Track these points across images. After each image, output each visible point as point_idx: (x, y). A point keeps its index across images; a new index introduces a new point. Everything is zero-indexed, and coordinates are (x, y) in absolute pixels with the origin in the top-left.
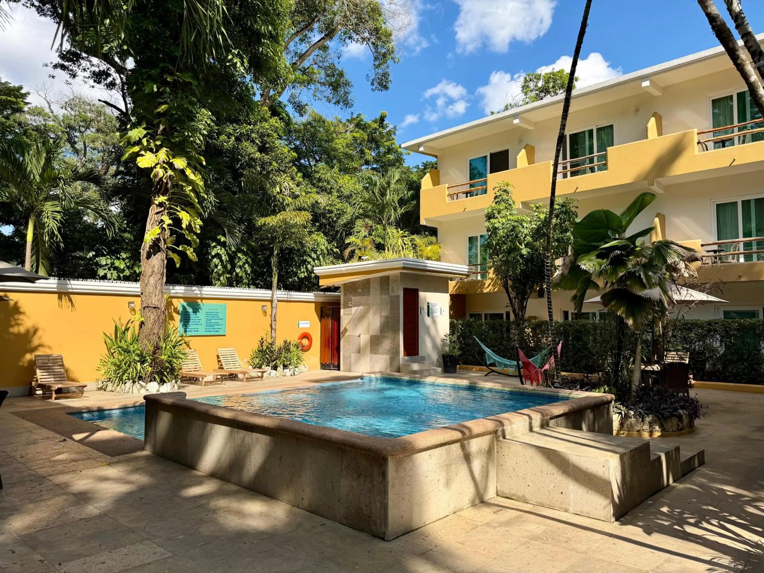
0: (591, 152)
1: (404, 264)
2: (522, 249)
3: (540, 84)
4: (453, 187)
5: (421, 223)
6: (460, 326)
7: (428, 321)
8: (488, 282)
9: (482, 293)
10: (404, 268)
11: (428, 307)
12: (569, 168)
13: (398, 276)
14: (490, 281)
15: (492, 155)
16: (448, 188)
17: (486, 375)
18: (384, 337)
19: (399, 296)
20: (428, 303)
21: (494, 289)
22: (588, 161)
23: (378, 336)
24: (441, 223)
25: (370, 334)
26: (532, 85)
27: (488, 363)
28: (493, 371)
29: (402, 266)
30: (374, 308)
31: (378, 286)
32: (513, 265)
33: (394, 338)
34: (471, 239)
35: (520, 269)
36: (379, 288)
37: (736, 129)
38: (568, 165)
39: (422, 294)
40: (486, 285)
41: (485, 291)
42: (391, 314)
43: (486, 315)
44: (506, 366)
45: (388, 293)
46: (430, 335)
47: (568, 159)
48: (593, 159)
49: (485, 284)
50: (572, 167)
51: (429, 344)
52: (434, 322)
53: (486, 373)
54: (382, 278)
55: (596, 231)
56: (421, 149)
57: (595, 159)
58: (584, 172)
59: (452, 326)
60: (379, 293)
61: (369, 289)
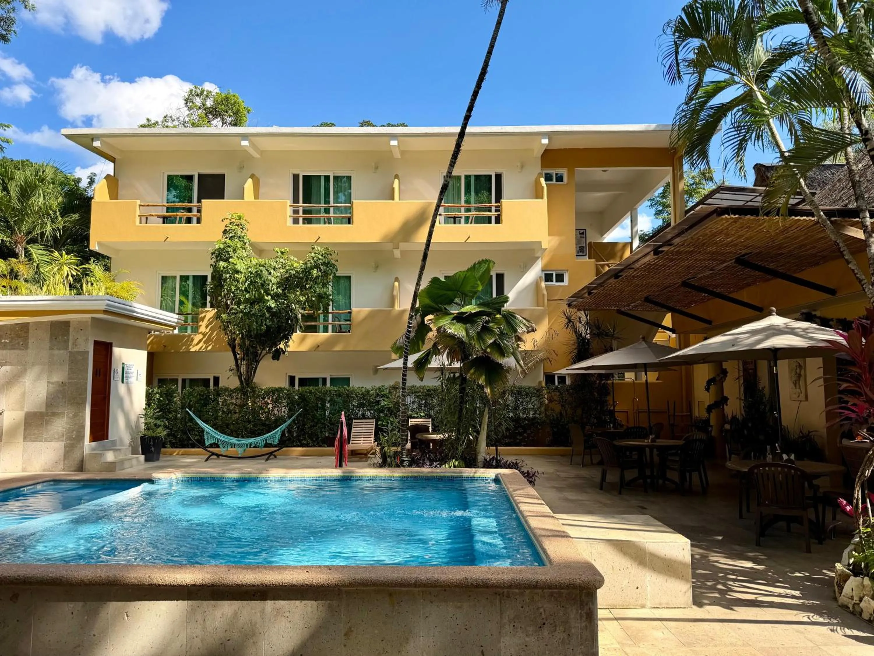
0: (327, 202)
1: (108, 305)
2: (268, 301)
3: (209, 103)
4: (148, 206)
5: (91, 248)
6: (158, 396)
7: (122, 389)
8: (197, 338)
9: (188, 352)
10: (105, 312)
11: (123, 368)
12: (301, 213)
13: (87, 322)
14: (201, 336)
15: (200, 176)
16: (140, 205)
17: (207, 460)
18: (54, 414)
19: (87, 352)
20: (123, 364)
21: (206, 347)
22: (322, 210)
23: (41, 413)
24: (117, 251)
25: (26, 410)
26: (198, 101)
27: (207, 443)
28: (213, 454)
29: (103, 308)
30: (36, 369)
31: (46, 336)
32: (257, 319)
33: (75, 416)
34: (164, 279)
35: (266, 324)
36: (47, 339)
37: (463, 209)
38: (301, 210)
39: (117, 351)
40: (195, 342)
41: (193, 350)
42: (69, 379)
43: (184, 381)
44: (233, 446)
45: (66, 348)
46: (123, 410)
47: (301, 203)
48: (329, 209)
49: (193, 340)
50: (305, 212)
51: (121, 422)
52: (129, 391)
53: (207, 456)
54: (54, 325)
55: (445, 292)
56: (97, 144)
57: (332, 209)
58: (318, 222)
59: (149, 396)
60: (47, 344)
61: (26, 339)
